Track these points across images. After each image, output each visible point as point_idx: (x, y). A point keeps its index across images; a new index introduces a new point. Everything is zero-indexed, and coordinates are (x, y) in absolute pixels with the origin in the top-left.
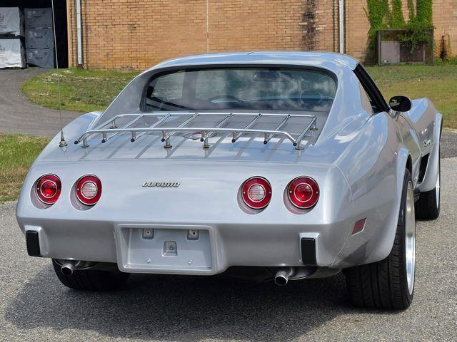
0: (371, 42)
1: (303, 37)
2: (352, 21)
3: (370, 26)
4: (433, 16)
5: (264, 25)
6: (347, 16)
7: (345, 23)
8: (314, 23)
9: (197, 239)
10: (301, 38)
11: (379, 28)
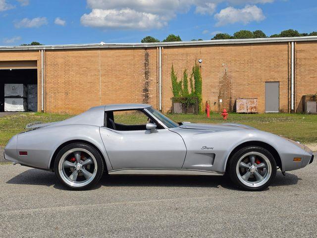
2: (165, 93)
5: (126, 94)
6: (162, 90)
7: (162, 94)
8: (148, 93)
10: (142, 100)
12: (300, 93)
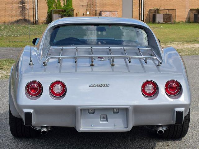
0: (48, 15)
1: (20, 11)
2: (40, 6)
3: (48, 8)
4: (73, 5)
5: (3, 5)
6: (38, 3)
7: (38, 6)
8: (25, 5)
9: (118, 113)
10: (19, 11)
11: (52, 9)
12: (147, 7)
